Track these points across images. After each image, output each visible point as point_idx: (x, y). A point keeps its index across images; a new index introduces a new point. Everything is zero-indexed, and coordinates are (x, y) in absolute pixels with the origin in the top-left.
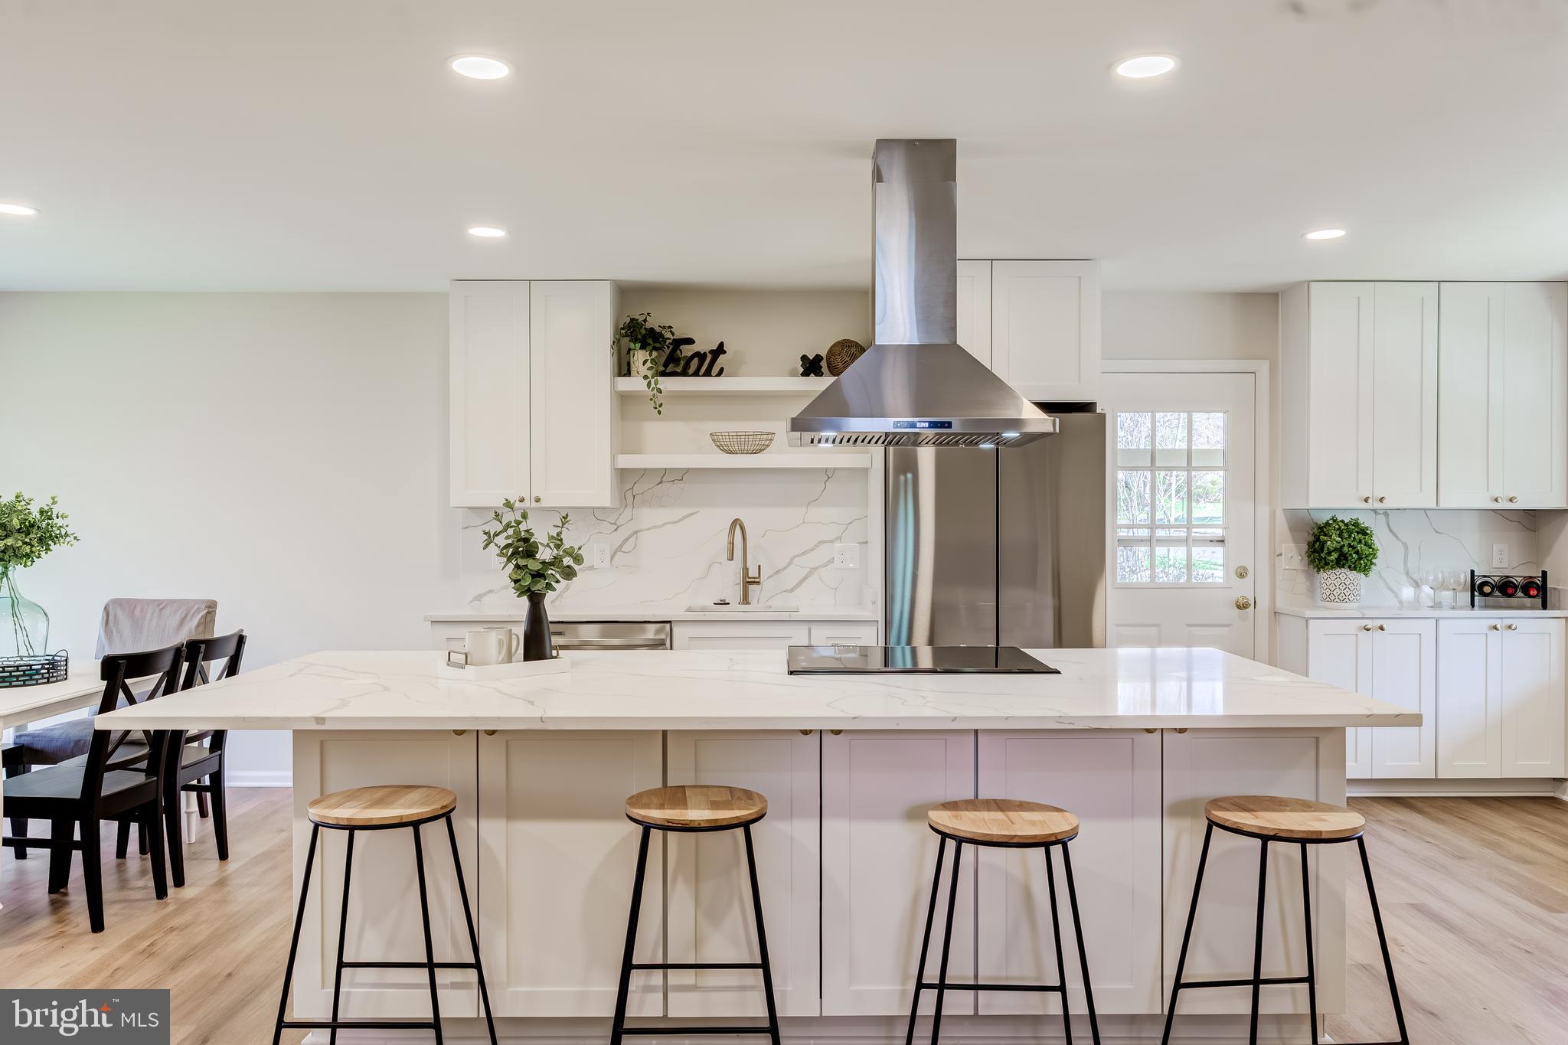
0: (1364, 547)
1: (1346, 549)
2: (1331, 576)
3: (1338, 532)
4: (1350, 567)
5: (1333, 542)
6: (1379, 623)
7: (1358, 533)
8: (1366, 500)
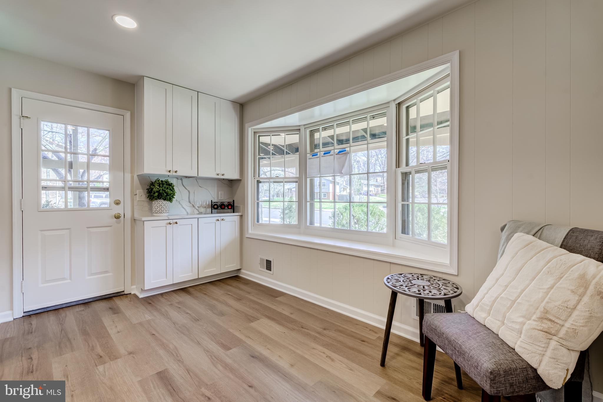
0: (169, 191)
1: (161, 191)
2: (156, 203)
3: (158, 185)
4: (163, 199)
5: (156, 188)
6: (175, 221)
7: (166, 185)
8: (170, 171)
